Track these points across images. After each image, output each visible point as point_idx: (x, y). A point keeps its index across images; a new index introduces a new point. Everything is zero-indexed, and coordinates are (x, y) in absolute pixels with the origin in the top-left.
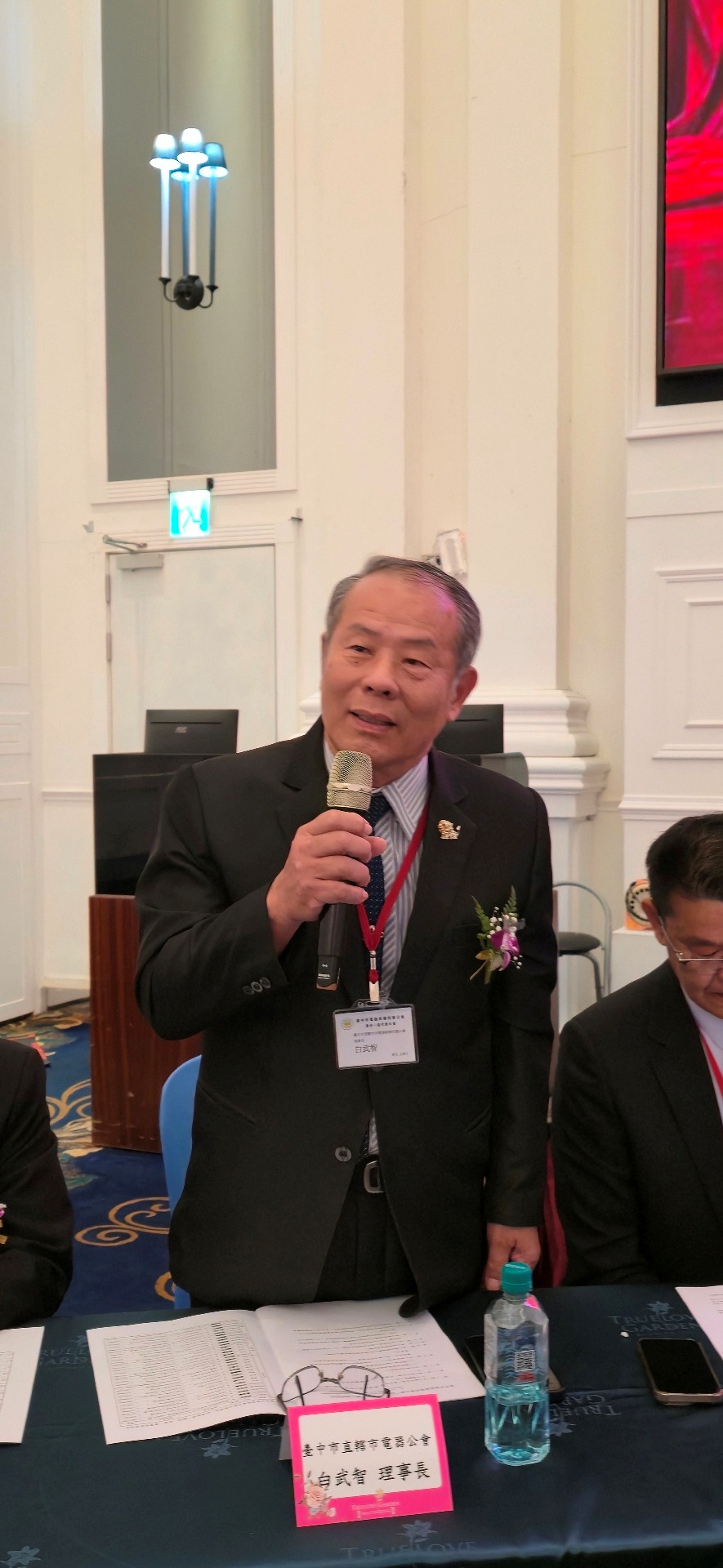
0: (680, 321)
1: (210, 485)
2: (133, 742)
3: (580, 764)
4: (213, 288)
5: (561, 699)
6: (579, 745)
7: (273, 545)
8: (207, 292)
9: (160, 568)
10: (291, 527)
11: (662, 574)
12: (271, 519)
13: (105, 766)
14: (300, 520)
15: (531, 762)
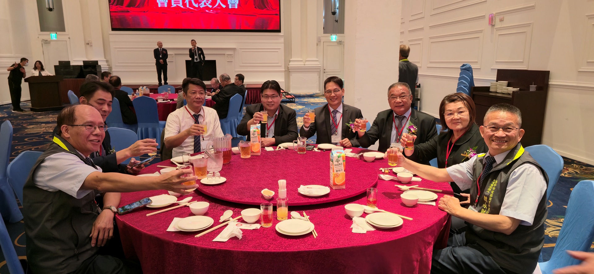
0: (113, 23)
1: (56, 33)
2: (58, 64)
4: (54, 9)
5: (105, 60)
6: (107, 64)
7: (66, 41)
8: (53, 10)
9: (50, 43)
11: (114, 48)
13: (55, 66)
14: (70, 38)
15: (101, 66)
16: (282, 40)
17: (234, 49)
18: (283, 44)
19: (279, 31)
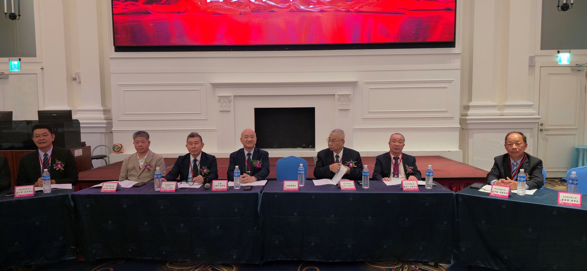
0: (118, 36)
1: (20, 60)
3: (105, 121)
4: (19, 15)
5: (102, 108)
6: (105, 117)
7: (36, 74)
8: (18, 17)
9: (7, 78)
10: (41, 70)
11: (118, 84)
12: (36, 68)
14: (43, 69)
16: (457, 63)
17: (353, 84)
18: (460, 71)
19: (451, 44)
